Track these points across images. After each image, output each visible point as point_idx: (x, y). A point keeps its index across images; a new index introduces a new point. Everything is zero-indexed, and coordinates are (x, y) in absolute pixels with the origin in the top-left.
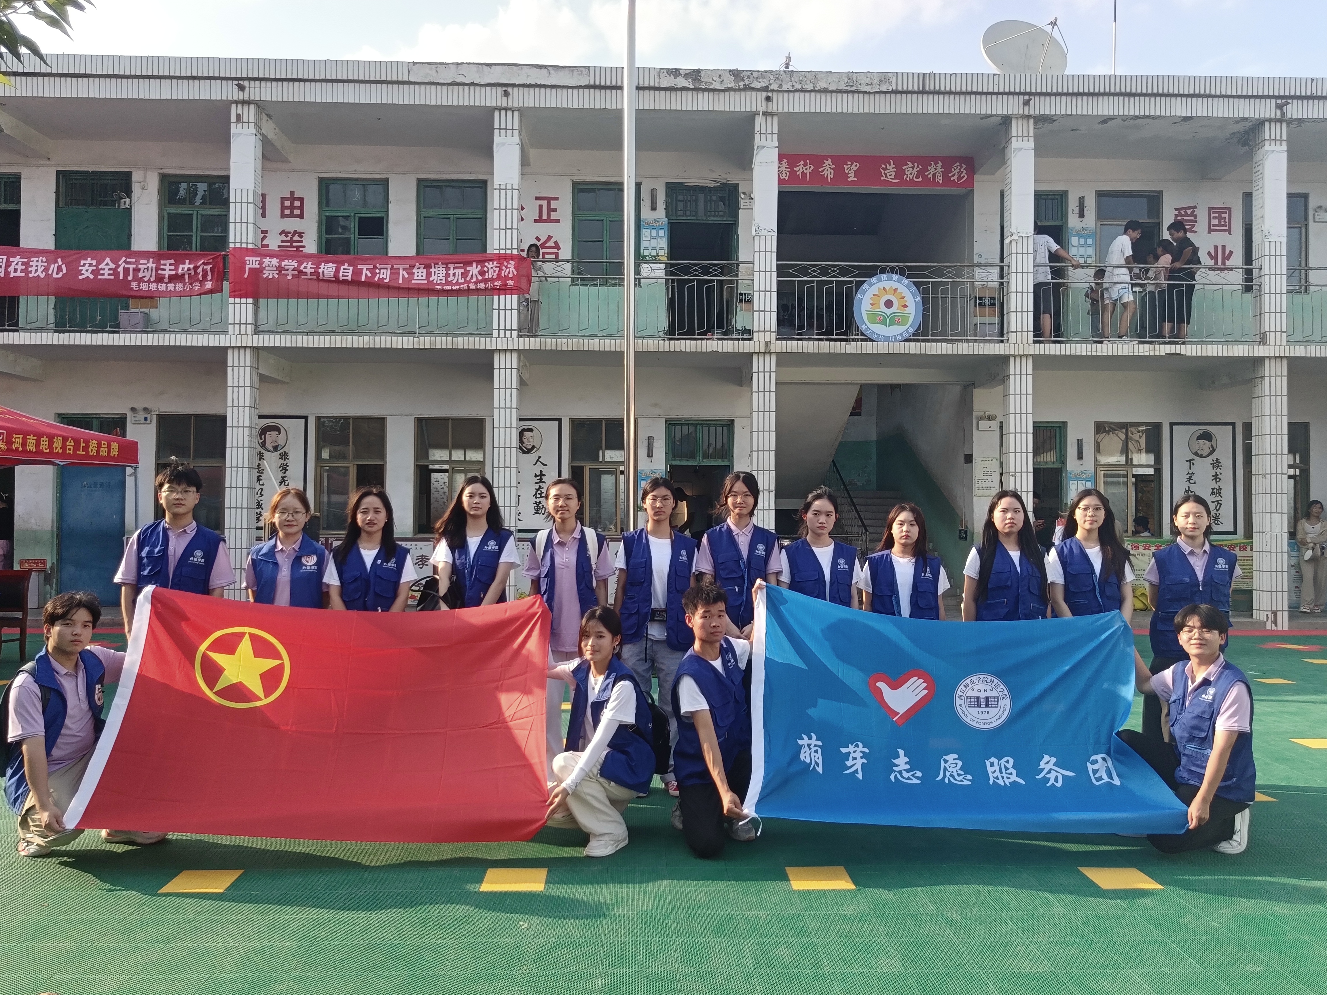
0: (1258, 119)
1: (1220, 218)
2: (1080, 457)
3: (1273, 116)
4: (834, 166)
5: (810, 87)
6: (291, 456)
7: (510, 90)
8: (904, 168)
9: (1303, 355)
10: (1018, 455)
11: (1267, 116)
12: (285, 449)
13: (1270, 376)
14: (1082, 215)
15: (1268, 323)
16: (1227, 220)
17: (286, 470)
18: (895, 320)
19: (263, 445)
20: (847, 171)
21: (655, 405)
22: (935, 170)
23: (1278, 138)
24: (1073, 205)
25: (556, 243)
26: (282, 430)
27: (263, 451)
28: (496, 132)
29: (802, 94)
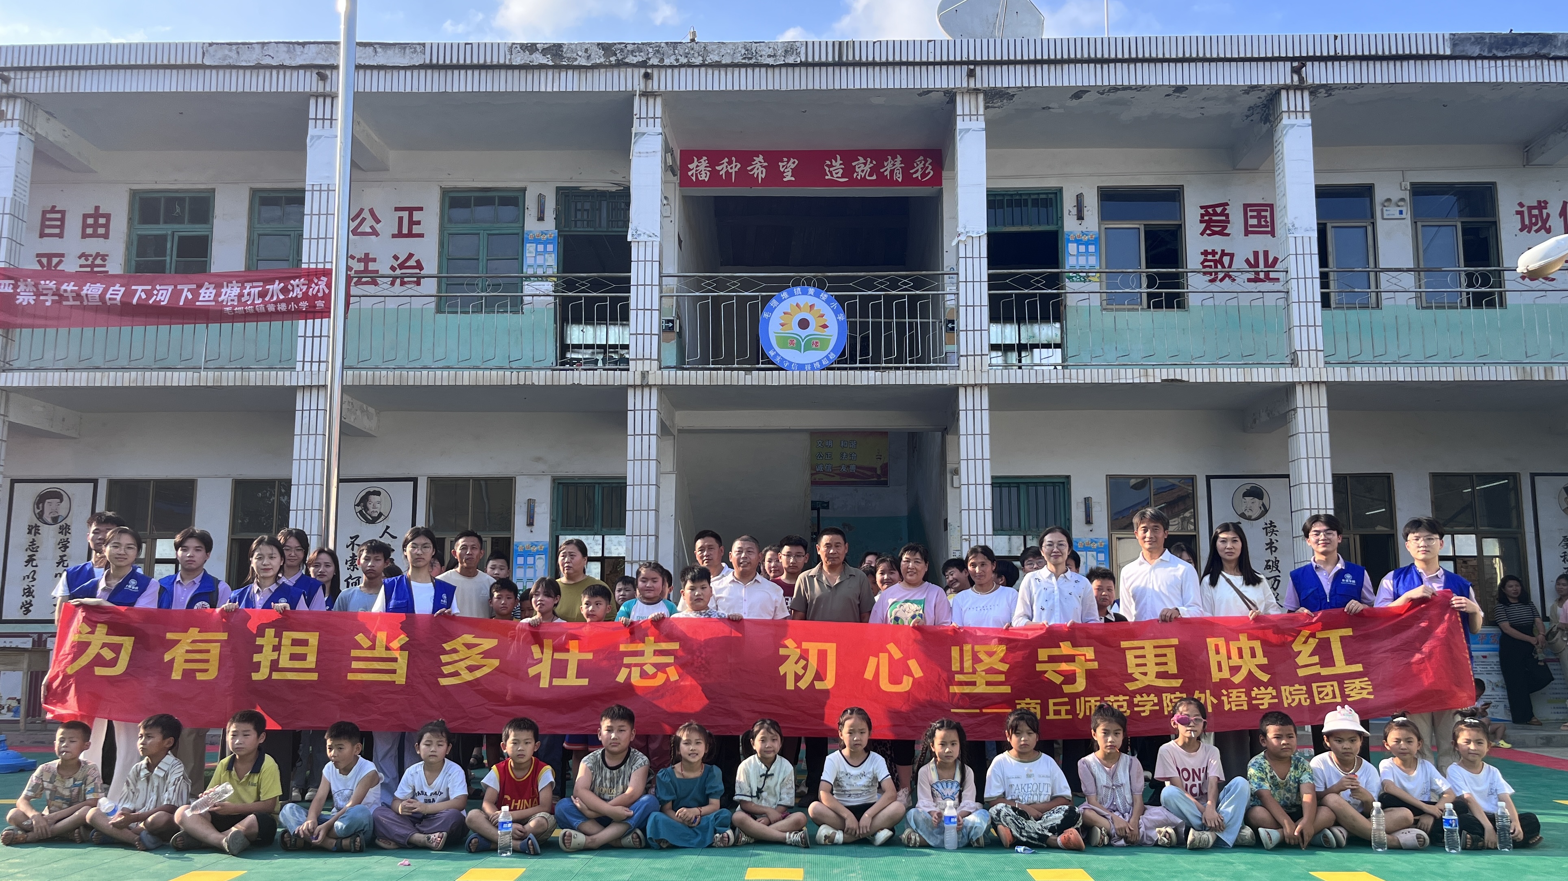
0: (1271, 87)
1: (1259, 217)
2: (1089, 521)
3: (1289, 82)
4: (766, 164)
5: (698, 61)
6: (73, 530)
7: (328, 73)
8: (854, 164)
9: (1345, 379)
10: (973, 513)
11: (1282, 82)
12: (68, 521)
13: (1304, 407)
14: (1080, 217)
15: (1300, 339)
16: (1268, 219)
17: (66, 547)
18: (813, 344)
19: (40, 516)
20: (782, 170)
21: (538, 459)
22: (893, 167)
23: (1299, 109)
24: (1069, 204)
25: (418, 262)
26: (65, 498)
27: (39, 524)
28: (311, 123)
29: (689, 70)
